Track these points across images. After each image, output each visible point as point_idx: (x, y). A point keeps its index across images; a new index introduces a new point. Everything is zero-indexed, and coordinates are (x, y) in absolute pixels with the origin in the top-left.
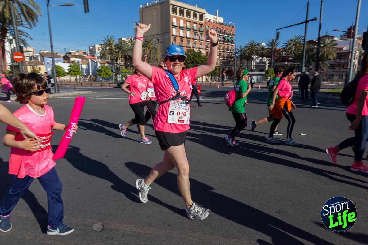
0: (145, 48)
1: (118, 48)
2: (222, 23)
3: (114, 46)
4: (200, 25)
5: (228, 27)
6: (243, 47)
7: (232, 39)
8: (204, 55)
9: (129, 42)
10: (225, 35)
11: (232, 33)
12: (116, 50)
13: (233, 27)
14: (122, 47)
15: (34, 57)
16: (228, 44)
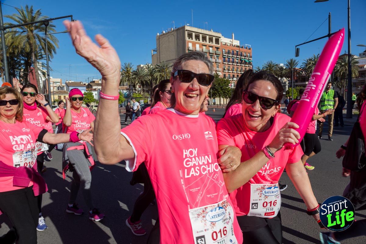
0: (161, 73)
1: (135, 74)
2: (239, 46)
3: (132, 73)
4: (216, 49)
5: (244, 50)
6: (261, 69)
7: (249, 60)
8: (221, 77)
9: (147, 68)
10: (242, 57)
11: (249, 55)
12: (133, 77)
13: (250, 49)
14: (138, 73)
15: (60, 87)
16: (246, 65)
